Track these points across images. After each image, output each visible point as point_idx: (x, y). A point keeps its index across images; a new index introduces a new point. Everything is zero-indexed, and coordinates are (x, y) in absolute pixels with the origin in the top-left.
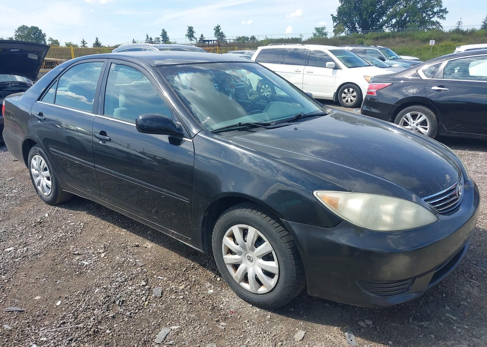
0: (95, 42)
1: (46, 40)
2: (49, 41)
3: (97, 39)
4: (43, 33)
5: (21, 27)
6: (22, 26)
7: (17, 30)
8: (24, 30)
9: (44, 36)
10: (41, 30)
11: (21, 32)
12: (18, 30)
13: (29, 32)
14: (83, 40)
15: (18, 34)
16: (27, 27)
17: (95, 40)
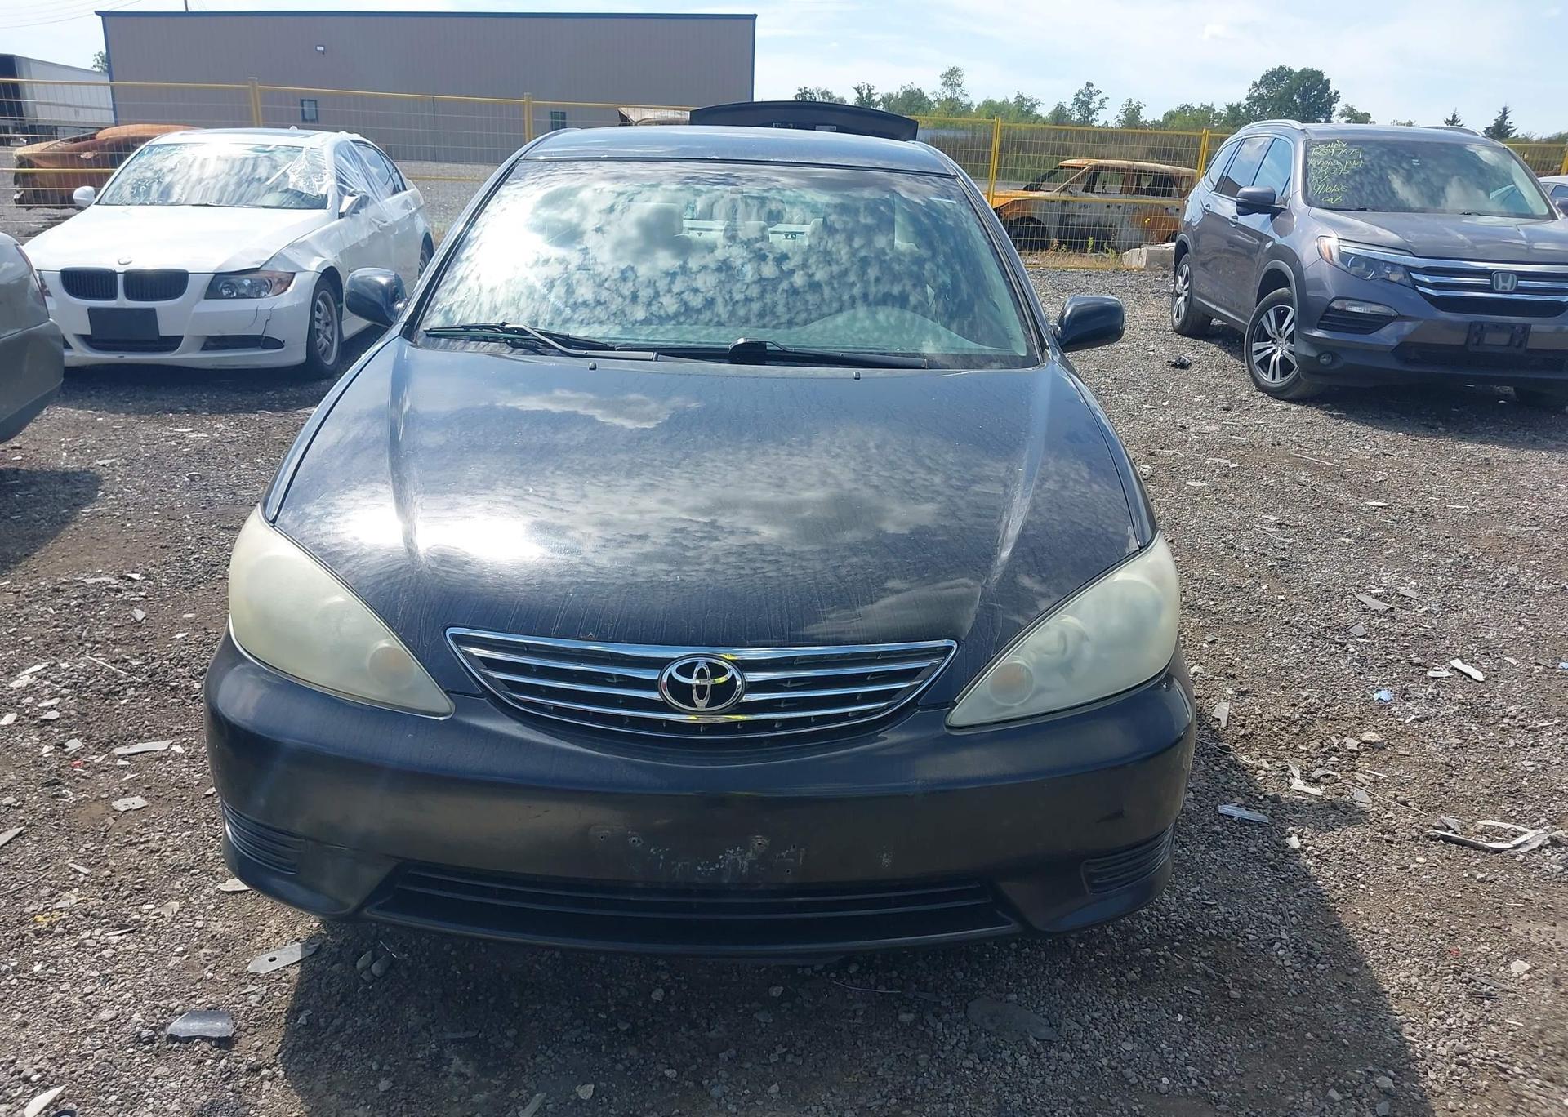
0: (1492, 123)
1: (1334, 113)
2: (1342, 116)
3: (1505, 113)
4: (1332, 90)
5: (1273, 73)
6: (1277, 67)
7: (1258, 83)
8: (1280, 80)
9: (1335, 98)
10: (1328, 81)
11: (1268, 87)
12: (1261, 83)
13: (1291, 87)
14: (1454, 116)
15: (1256, 94)
16: (1291, 72)
17: (1498, 116)
